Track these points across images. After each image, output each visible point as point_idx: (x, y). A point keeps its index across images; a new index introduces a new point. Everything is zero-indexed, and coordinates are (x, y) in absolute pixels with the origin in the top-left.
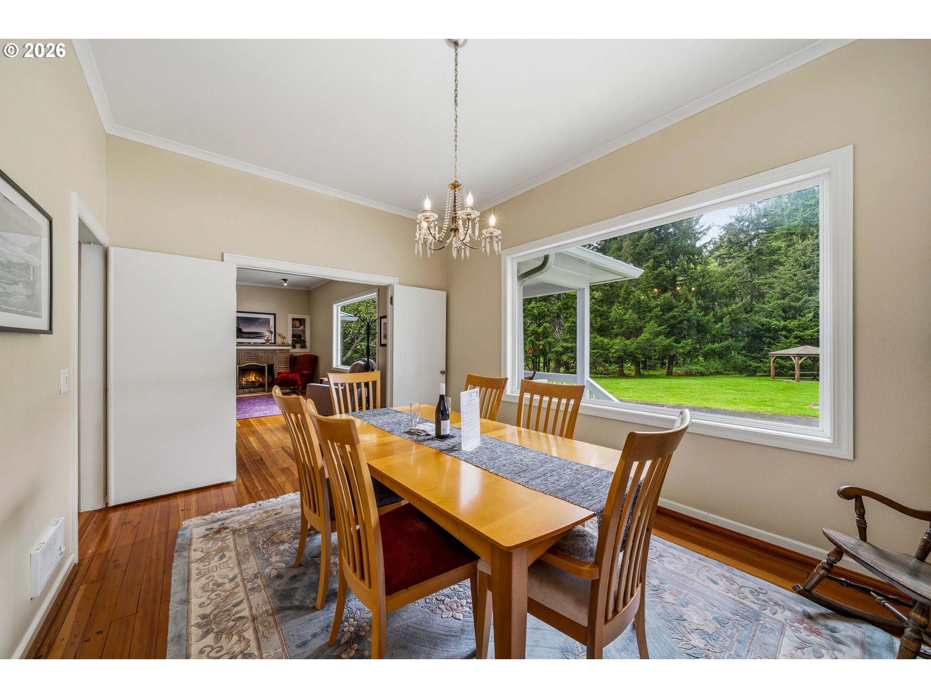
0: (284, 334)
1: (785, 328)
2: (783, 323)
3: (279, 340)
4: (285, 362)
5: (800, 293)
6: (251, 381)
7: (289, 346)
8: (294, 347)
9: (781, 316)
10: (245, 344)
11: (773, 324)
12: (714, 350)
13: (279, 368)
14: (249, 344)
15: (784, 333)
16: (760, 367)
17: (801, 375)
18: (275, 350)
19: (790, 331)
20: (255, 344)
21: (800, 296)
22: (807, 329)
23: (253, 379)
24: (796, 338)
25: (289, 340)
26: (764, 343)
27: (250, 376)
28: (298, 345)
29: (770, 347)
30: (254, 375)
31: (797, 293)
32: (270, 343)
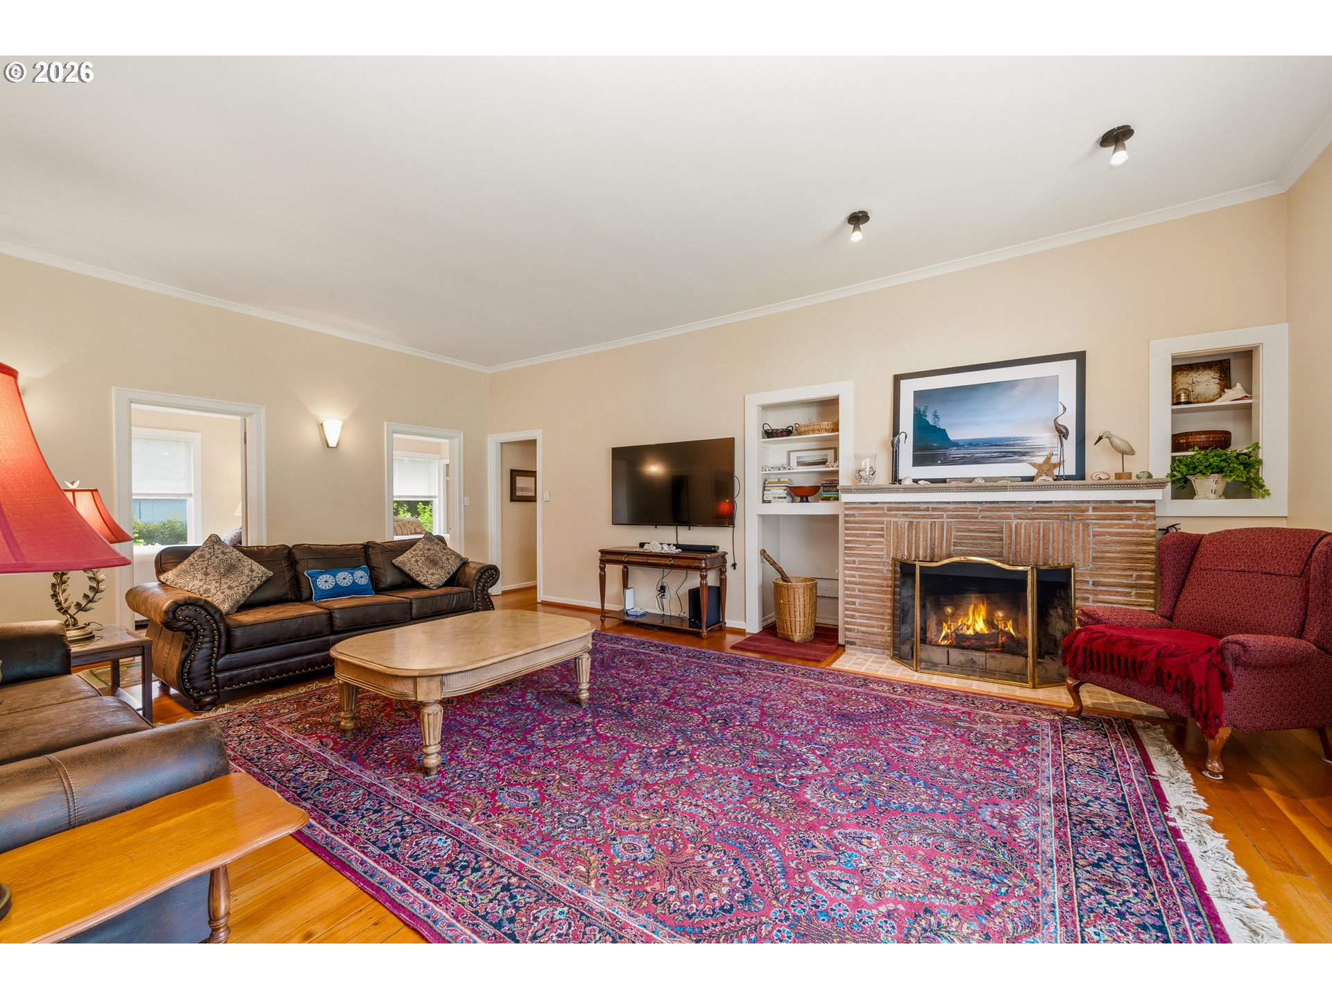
0: (1122, 434)
3: (1100, 463)
4: (1133, 560)
6: (970, 632)
7: (1160, 485)
8: (1183, 488)
10: (953, 484)
13: (1094, 584)
14: (969, 484)
18: (1078, 506)
20: (992, 484)
23: (980, 626)
25: (1159, 461)
27: (967, 615)
28: (1207, 485)
30: (983, 610)
32: (1057, 478)
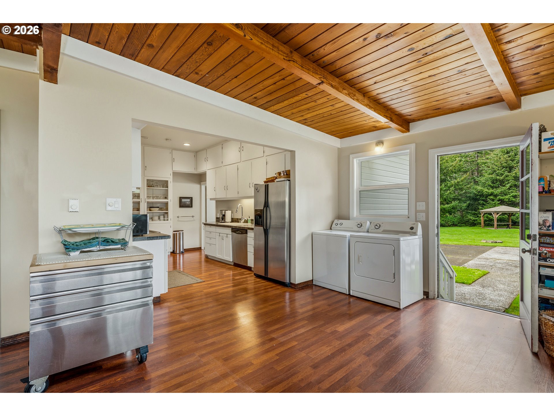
1: (492, 194)
2: (491, 191)
5: (503, 170)
9: (490, 186)
11: (484, 191)
12: (445, 209)
15: (492, 197)
16: (476, 220)
17: (497, 225)
19: (496, 196)
21: (502, 172)
22: (506, 195)
24: (498, 201)
26: (479, 204)
29: (483, 207)
31: (500, 170)
